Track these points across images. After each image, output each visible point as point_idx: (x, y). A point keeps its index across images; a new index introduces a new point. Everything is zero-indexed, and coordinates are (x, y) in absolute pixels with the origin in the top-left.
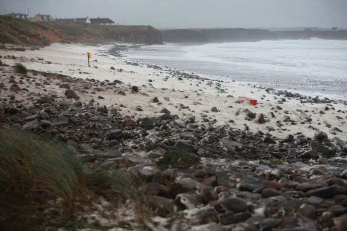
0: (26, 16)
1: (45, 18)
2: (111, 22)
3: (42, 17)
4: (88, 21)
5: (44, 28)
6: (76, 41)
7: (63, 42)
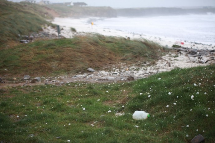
0: (35, 2)
1: (46, 2)
2: (85, 4)
3: (45, 2)
4: (72, 4)
5: (49, 9)
6: (67, 16)
7: (60, 17)
